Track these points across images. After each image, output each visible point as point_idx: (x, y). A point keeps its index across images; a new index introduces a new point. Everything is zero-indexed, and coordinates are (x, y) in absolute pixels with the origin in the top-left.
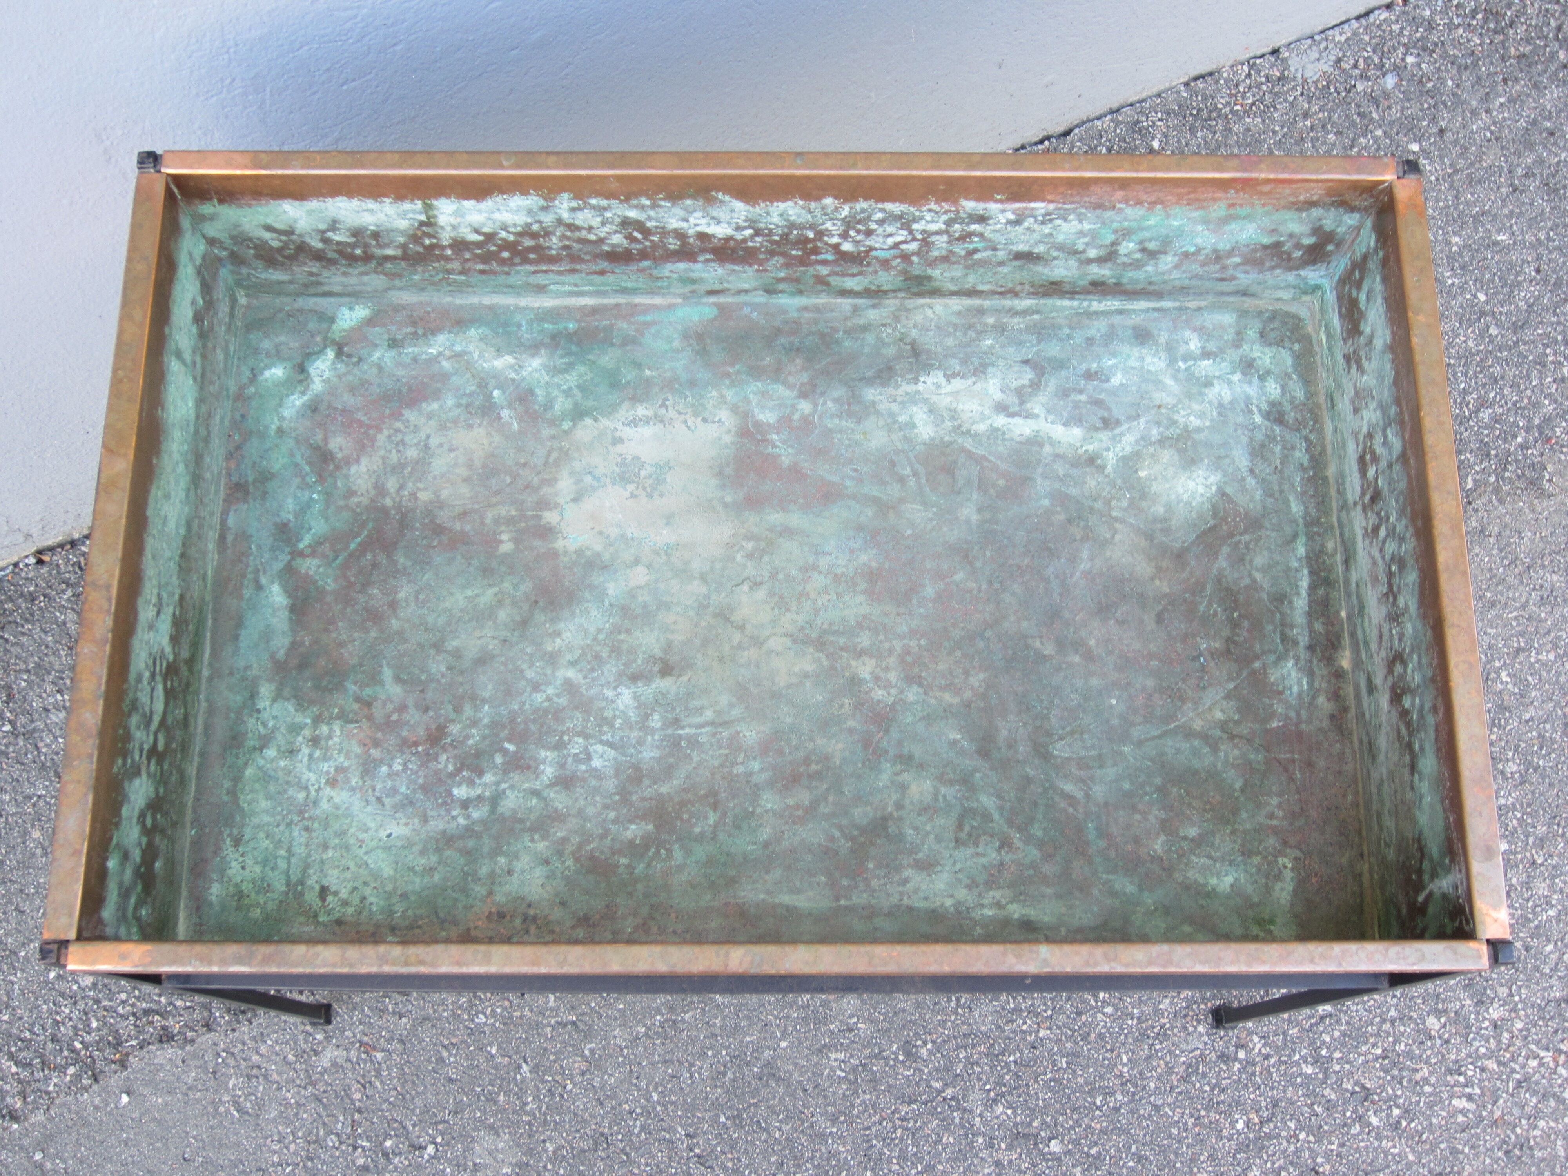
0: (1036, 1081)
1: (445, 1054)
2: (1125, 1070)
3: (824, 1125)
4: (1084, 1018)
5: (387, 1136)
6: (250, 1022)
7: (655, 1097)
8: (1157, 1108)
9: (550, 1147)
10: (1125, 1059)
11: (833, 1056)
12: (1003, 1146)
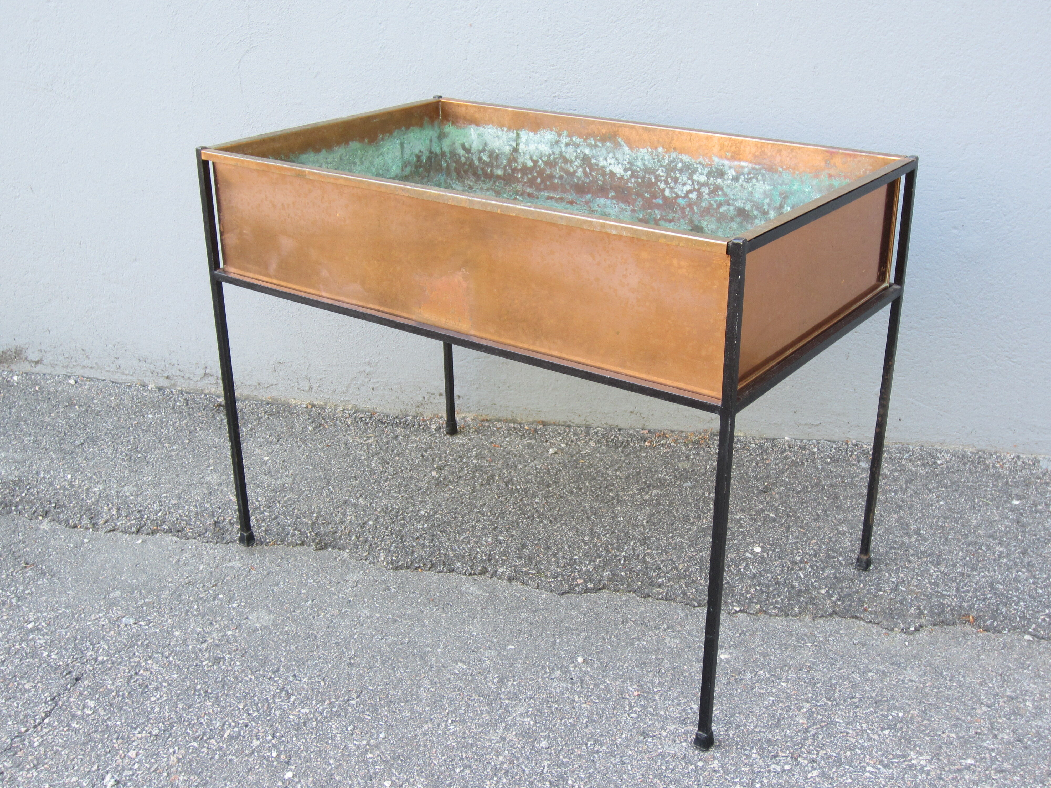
0: (561, 720)
1: (281, 583)
2: (620, 740)
3: (426, 683)
4: (615, 711)
5: (224, 594)
6: (217, 542)
7: (356, 636)
8: (623, 763)
9: (286, 629)
10: (624, 736)
11: (460, 664)
12: (514, 733)
